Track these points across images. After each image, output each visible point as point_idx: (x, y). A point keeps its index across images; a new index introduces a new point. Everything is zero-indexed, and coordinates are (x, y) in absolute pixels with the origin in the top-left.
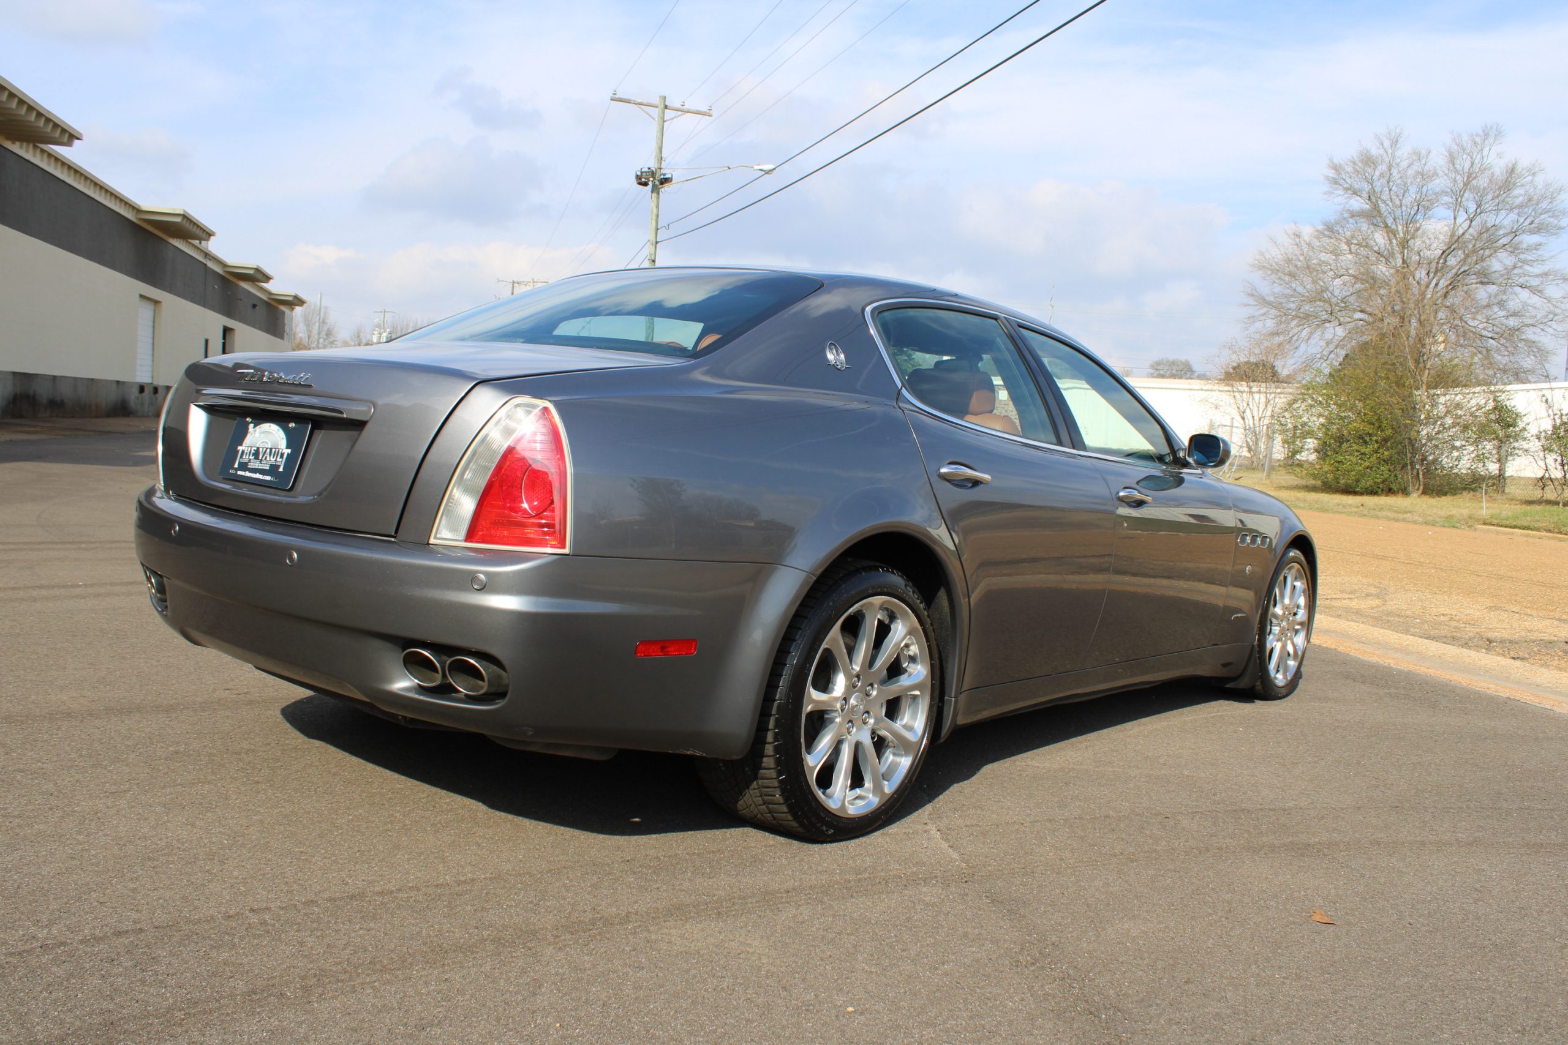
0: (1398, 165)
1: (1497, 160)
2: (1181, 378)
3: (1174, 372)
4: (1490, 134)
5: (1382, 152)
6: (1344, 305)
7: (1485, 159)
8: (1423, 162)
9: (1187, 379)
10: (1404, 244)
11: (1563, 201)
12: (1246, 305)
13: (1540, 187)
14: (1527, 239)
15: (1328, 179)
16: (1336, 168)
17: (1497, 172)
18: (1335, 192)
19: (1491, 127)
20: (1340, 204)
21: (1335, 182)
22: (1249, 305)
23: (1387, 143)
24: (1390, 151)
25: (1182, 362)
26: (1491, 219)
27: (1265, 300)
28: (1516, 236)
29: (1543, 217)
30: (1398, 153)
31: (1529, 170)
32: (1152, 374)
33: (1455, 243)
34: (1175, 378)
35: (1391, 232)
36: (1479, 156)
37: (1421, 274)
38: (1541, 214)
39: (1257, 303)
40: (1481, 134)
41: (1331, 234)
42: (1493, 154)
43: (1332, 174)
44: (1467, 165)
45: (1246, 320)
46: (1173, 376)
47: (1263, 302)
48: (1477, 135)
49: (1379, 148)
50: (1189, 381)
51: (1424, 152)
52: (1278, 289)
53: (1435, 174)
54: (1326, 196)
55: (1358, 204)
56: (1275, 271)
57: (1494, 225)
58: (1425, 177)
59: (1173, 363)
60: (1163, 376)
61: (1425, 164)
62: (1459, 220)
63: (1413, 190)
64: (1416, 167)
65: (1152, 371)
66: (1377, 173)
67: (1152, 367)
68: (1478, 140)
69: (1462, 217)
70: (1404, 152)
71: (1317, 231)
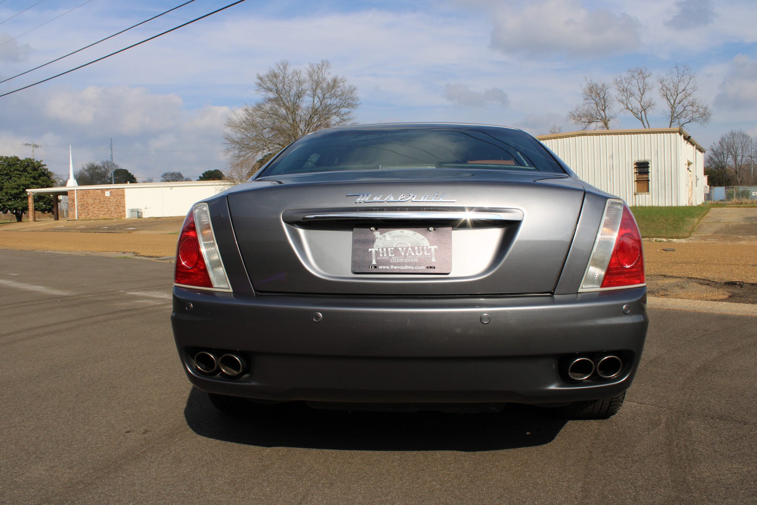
0: (288, 77)
1: (329, 76)
2: (177, 181)
3: (174, 178)
4: (325, 64)
5: (279, 71)
6: (270, 142)
7: (323, 75)
8: (299, 76)
9: (180, 181)
10: (294, 112)
11: (356, 94)
12: (225, 144)
13: (347, 87)
14: (343, 110)
15: (256, 84)
16: (261, 79)
17: (330, 81)
18: (260, 90)
19: (325, 61)
20: (264, 95)
21: (260, 85)
22: (227, 143)
23: (282, 67)
24: (283, 71)
25: (177, 174)
26: (329, 102)
27: (234, 141)
28: (340, 108)
29: (349, 100)
30: (287, 72)
31: (341, 80)
32: (163, 180)
33: (315, 111)
34: (174, 181)
35: (287, 108)
36: (321, 74)
37: (302, 126)
38: (348, 99)
39: (230, 143)
40: (321, 64)
41: (259, 109)
42: (326, 73)
43: (259, 81)
44: (316, 78)
45: (225, 151)
46: (173, 180)
47: (233, 141)
48: (319, 64)
49: (278, 70)
50: (181, 182)
51: (298, 72)
52: (239, 135)
53: (305, 82)
54: (256, 92)
55: (271, 95)
56: (236, 127)
57: (330, 104)
58: (300, 82)
59: (173, 174)
60: (168, 181)
61: (299, 77)
62: (315, 102)
63: (295, 88)
64: (296, 78)
65: (162, 178)
66: (278, 80)
67: (163, 176)
68: (320, 66)
69: (316, 100)
70: (290, 70)
71: (254, 108)
